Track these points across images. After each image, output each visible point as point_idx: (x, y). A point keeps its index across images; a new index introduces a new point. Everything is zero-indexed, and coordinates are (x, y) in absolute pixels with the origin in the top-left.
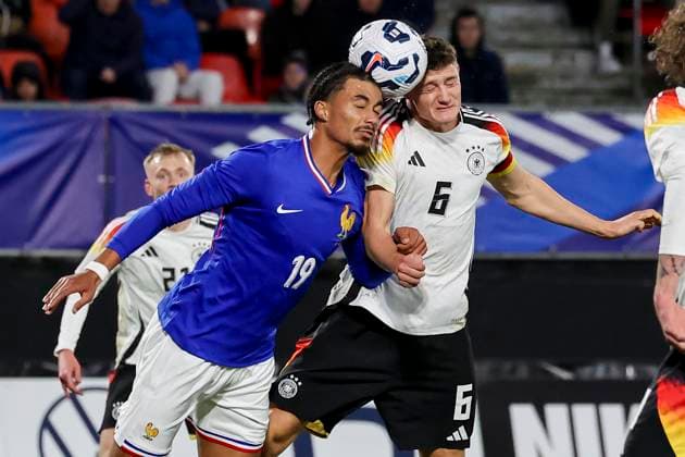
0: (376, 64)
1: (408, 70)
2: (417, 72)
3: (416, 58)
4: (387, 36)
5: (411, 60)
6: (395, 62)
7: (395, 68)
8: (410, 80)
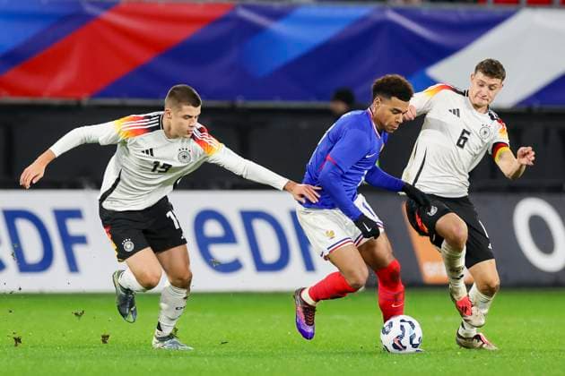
0: (399, 342)
1: (407, 326)
2: (410, 322)
3: (402, 321)
4: (387, 333)
5: (403, 324)
6: (400, 333)
7: (403, 334)
8: (413, 326)
